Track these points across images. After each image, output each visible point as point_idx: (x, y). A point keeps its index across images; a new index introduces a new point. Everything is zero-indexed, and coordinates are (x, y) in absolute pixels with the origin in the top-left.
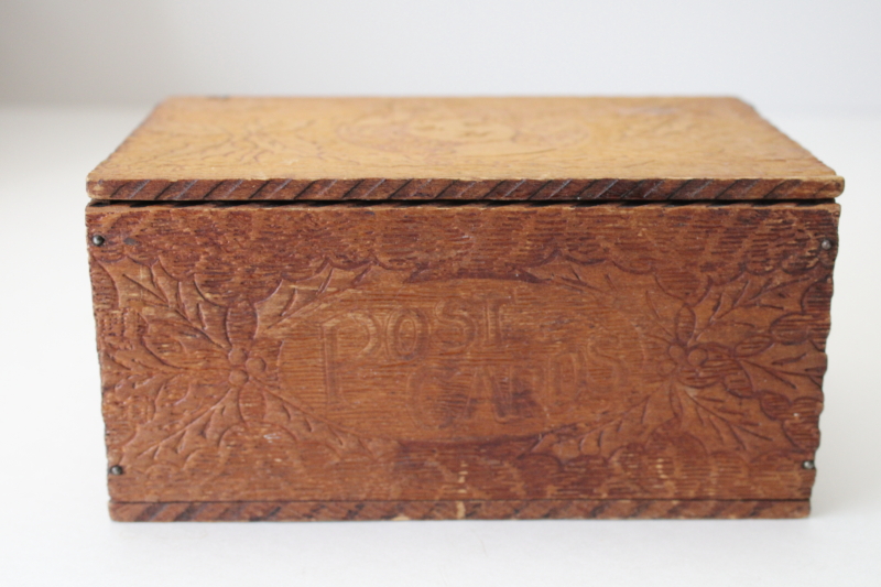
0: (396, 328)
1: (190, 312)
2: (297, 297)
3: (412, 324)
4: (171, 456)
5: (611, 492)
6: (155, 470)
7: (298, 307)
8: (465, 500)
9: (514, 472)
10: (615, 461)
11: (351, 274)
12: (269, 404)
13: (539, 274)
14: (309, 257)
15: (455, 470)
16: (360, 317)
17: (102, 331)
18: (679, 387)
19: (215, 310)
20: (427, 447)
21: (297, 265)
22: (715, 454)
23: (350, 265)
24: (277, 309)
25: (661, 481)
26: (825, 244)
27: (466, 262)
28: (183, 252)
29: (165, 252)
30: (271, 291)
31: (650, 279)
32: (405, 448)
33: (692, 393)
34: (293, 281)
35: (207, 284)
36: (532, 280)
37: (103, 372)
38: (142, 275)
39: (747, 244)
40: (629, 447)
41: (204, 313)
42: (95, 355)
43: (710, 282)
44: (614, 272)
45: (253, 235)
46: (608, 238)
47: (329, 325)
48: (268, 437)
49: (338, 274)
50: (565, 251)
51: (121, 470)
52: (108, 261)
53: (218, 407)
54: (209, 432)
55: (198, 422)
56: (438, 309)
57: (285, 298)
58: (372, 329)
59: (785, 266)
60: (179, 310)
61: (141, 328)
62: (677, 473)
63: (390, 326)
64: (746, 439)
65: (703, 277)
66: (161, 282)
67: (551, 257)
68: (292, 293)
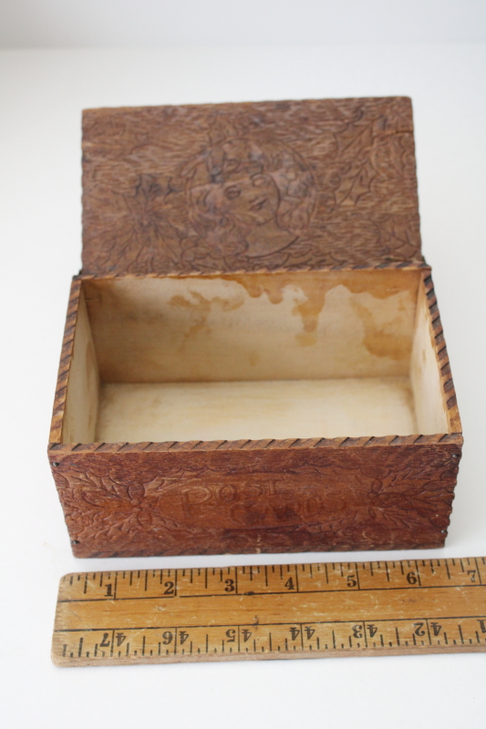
0: (220, 492)
1: (109, 488)
2: (166, 482)
3: (229, 490)
4: (103, 537)
5: (338, 543)
6: (96, 541)
7: (167, 485)
8: (260, 547)
9: (286, 538)
10: (340, 533)
11: (195, 473)
12: (154, 519)
13: (297, 470)
14: (171, 468)
15: (255, 537)
16: (200, 488)
17: (62, 496)
18: (374, 508)
19: (122, 488)
20: (240, 531)
21: (165, 471)
22: (393, 530)
23: (193, 470)
24: (156, 486)
25: (364, 539)
26: (454, 456)
27: (257, 467)
28: (103, 467)
29: (92, 468)
30: (152, 480)
31: (358, 471)
32: (228, 531)
33: (381, 509)
34: (164, 476)
35: (116, 478)
36: (293, 473)
37: (64, 510)
38: (81, 476)
39: (410, 458)
40: (347, 528)
41: (116, 489)
42: (60, 504)
43: (390, 471)
44: (338, 470)
45: (140, 461)
46: (334, 457)
47: (184, 491)
48: (155, 530)
49: (188, 474)
50: (312, 462)
51: (77, 542)
52: (62, 472)
53: (127, 520)
54: (123, 529)
55: (117, 525)
56: (243, 484)
57: (160, 482)
58: (207, 491)
59: (432, 464)
60: (103, 487)
61: (83, 494)
62: (372, 536)
63: (217, 491)
64: (409, 524)
65: (387, 470)
66: (92, 478)
67: (303, 465)
68: (163, 481)
